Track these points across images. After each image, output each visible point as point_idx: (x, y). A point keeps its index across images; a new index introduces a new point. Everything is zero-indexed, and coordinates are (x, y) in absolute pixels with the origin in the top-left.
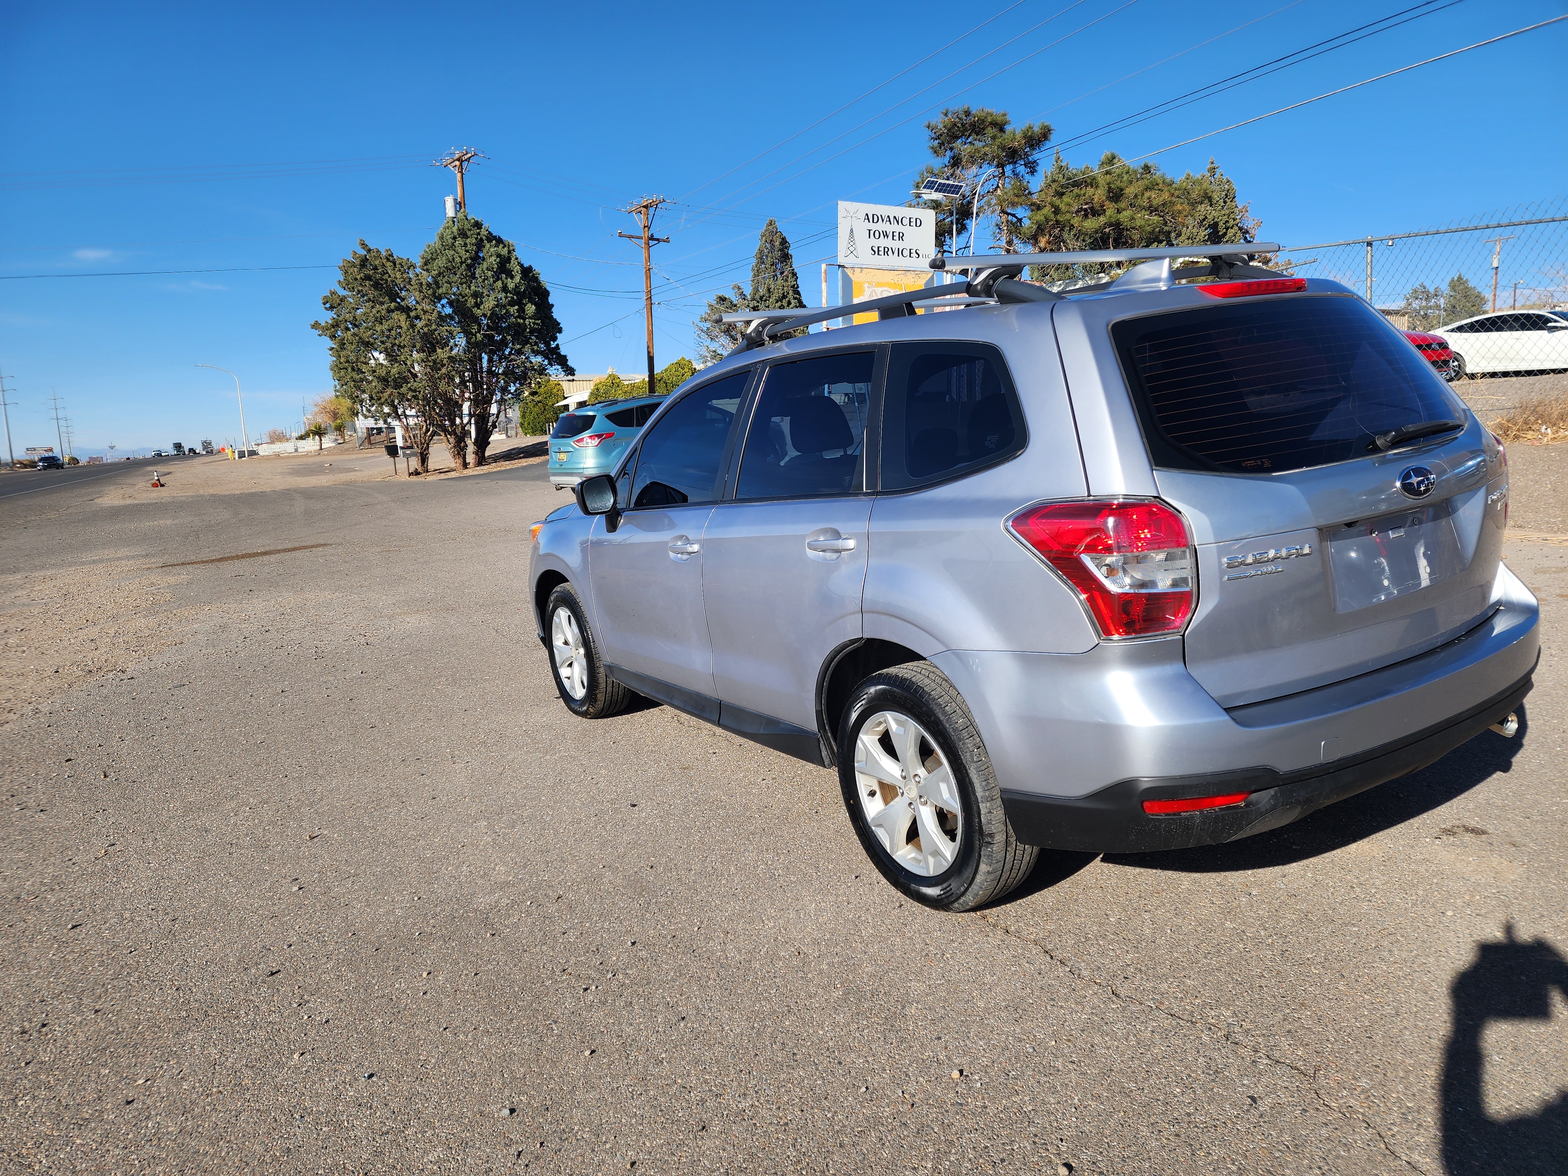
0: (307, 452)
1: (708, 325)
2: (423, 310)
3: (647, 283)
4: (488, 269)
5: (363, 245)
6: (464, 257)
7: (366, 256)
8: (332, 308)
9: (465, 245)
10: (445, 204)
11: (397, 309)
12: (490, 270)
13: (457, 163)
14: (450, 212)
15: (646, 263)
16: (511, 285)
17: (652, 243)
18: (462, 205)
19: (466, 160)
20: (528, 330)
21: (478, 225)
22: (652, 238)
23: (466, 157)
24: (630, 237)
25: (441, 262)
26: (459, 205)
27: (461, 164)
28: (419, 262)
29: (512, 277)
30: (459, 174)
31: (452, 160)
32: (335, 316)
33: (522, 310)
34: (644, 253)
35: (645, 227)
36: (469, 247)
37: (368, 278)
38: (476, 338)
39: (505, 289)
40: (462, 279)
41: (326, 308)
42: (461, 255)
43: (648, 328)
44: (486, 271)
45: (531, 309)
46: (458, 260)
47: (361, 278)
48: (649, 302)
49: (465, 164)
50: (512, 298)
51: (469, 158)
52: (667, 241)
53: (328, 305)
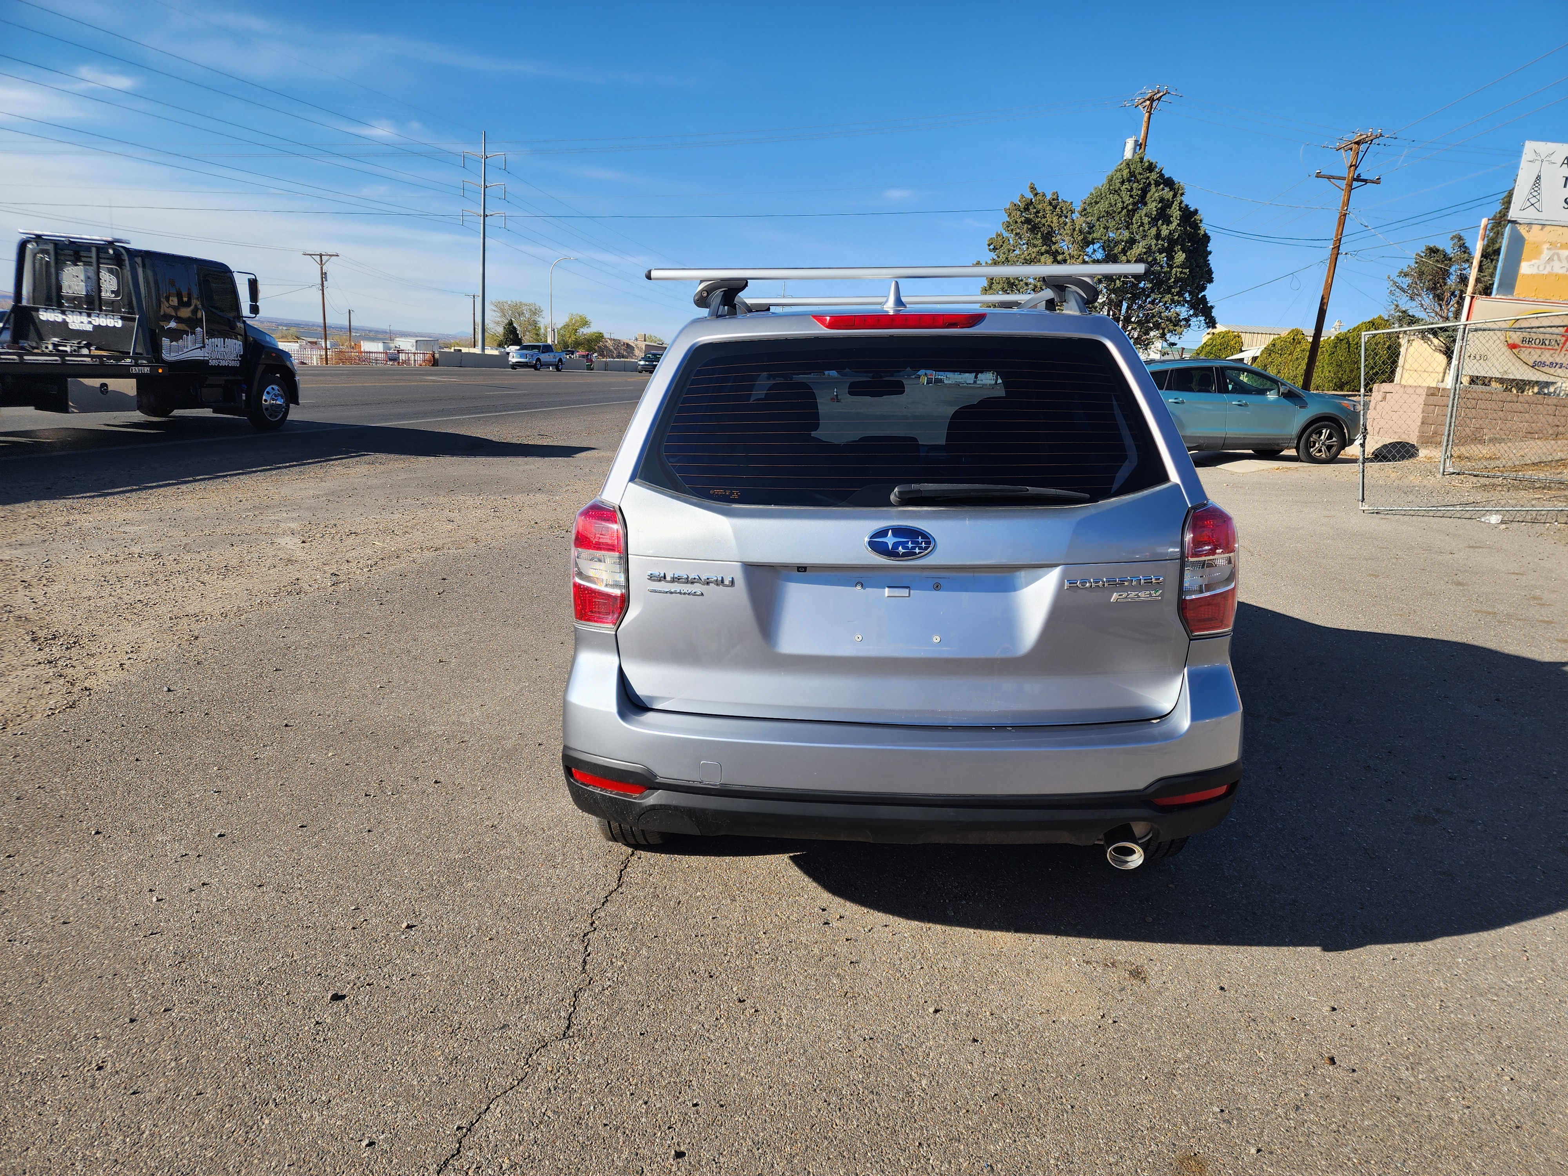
0: (983, 385)
1: (1408, 280)
2: (1069, 254)
3: (1338, 230)
4: (1146, 215)
5: (1033, 188)
6: (1127, 202)
7: (1031, 200)
8: (995, 249)
9: (1131, 190)
10: (1125, 145)
11: (1047, 252)
12: (1148, 216)
13: (1148, 102)
14: (1128, 154)
15: (1343, 207)
16: (1165, 232)
17: (1355, 184)
18: (1143, 147)
19: (1157, 99)
20: (1173, 280)
21: (1151, 168)
22: (1358, 179)
23: (1158, 95)
24: (1329, 178)
25: (1103, 206)
26: (1138, 145)
27: (1151, 104)
28: (1078, 207)
29: (1169, 223)
30: (1147, 114)
31: (1142, 100)
32: (995, 257)
33: (1170, 258)
34: (1342, 196)
35: (1351, 166)
36: (1134, 192)
37: (1028, 221)
38: (1115, 285)
39: (1158, 236)
40: (1119, 224)
41: (990, 250)
42: (1124, 200)
43: (1327, 281)
44: (1144, 218)
45: (1180, 257)
46: (1120, 205)
47: (1021, 222)
48: (1336, 252)
49: (1155, 104)
50: (1163, 245)
51: (1161, 97)
52: (1377, 181)
53: (992, 247)
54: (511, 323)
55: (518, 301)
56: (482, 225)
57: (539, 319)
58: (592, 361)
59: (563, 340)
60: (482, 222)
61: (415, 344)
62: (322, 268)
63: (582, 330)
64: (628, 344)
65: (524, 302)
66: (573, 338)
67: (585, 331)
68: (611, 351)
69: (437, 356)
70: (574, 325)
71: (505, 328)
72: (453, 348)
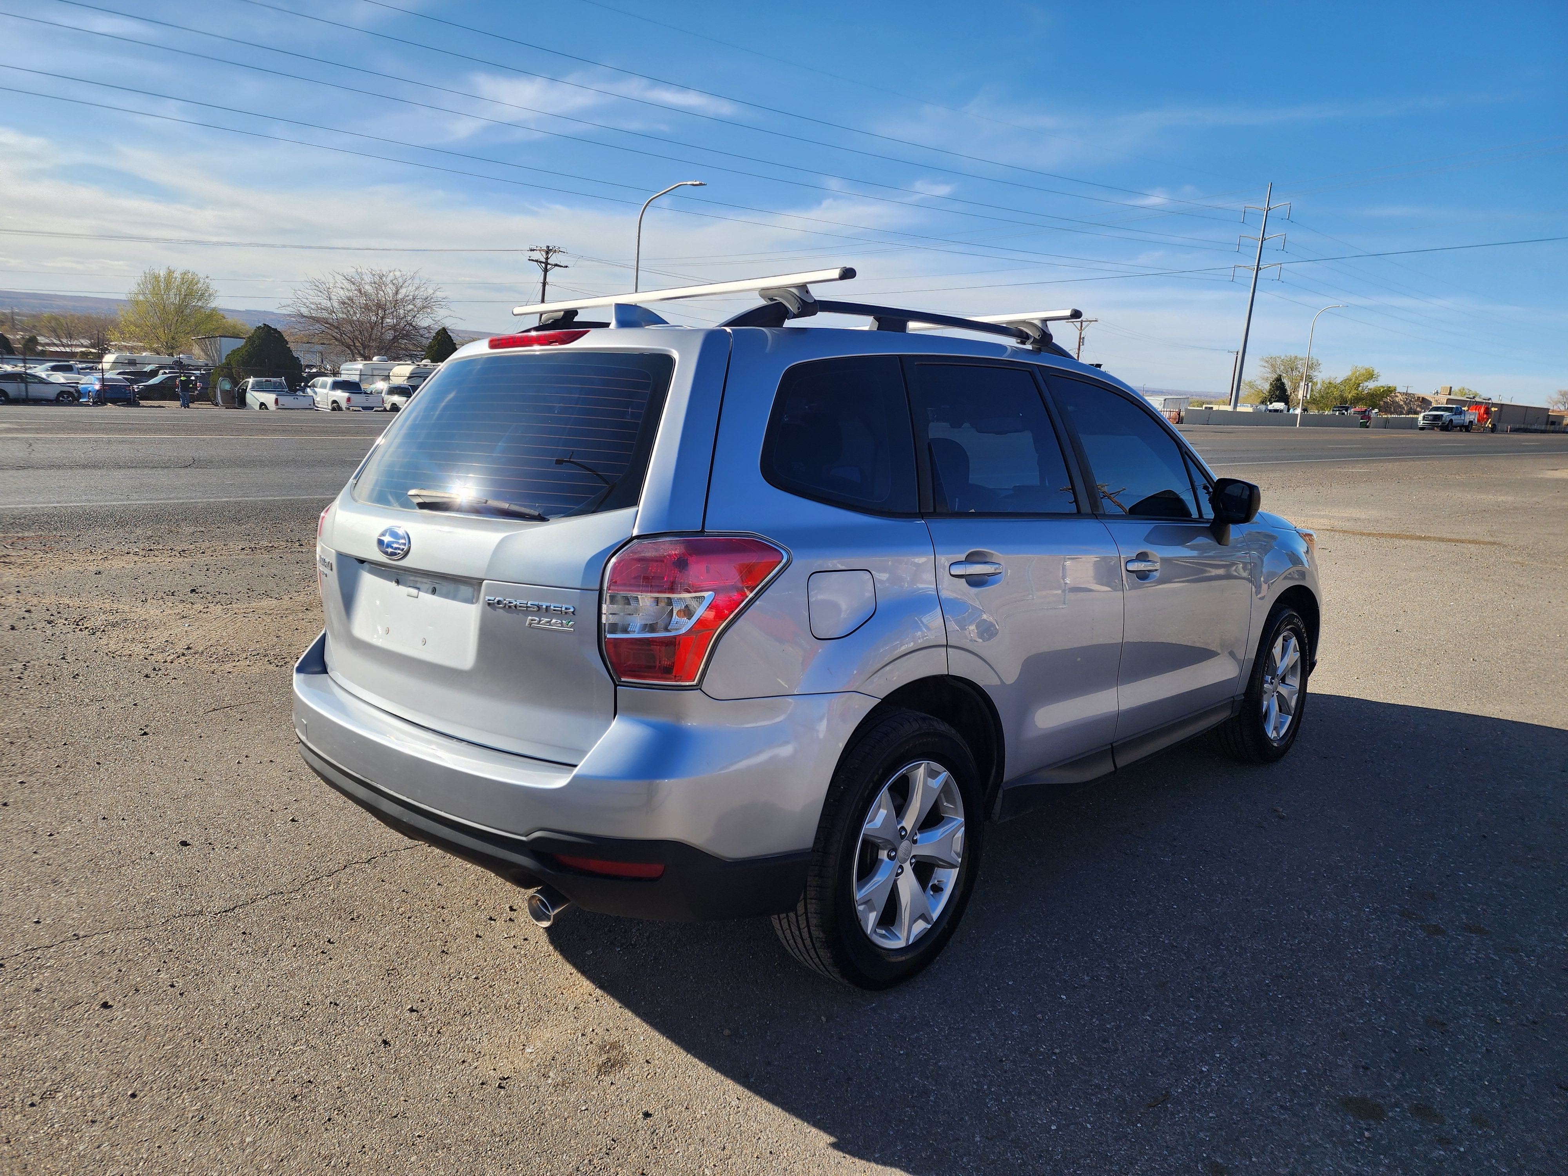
54: (1279, 379)
55: (1293, 356)
56: (1254, 280)
57: (1315, 374)
58: (1369, 418)
59: (1341, 396)
60: (1254, 277)
61: (1163, 402)
62: (1081, 333)
63: (1366, 384)
64: (1423, 399)
65: (1299, 356)
66: (1354, 393)
67: (1371, 385)
68: (1400, 406)
69: (1183, 414)
70: (1357, 378)
71: (1271, 384)
72: (1204, 406)
